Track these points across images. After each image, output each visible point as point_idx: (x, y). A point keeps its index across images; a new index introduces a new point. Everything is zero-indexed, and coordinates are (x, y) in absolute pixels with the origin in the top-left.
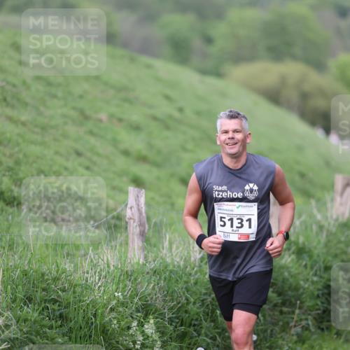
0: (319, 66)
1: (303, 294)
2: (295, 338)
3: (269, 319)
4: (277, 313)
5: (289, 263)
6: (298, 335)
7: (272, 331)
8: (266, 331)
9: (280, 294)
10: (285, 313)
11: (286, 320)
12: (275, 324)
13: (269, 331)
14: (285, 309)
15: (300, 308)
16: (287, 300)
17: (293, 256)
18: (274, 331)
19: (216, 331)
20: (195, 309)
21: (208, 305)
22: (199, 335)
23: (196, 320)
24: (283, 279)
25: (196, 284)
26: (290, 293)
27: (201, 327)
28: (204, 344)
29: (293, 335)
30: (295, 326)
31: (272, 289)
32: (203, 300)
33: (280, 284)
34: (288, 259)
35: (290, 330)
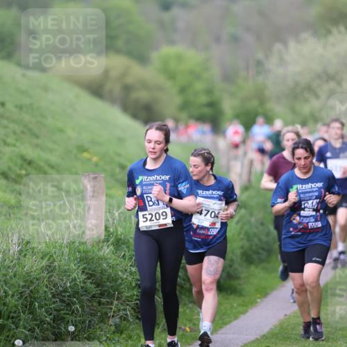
0: (142, 59)
1: (121, 284)
2: (113, 328)
3: (87, 310)
4: (95, 304)
5: (107, 254)
6: (117, 326)
7: (90, 322)
8: (84, 322)
9: (98, 285)
10: (104, 304)
11: (104, 310)
12: (93, 315)
13: (87, 322)
14: (103, 300)
15: (118, 299)
16: (105, 291)
17: (111, 247)
18: (93, 322)
19: (35, 323)
20: (14, 301)
21: (26, 297)
22: (17, 328)
23: (15, 312)
24: (102, 270)
25: (14, 276)
26: (108, 284)
27: (19, 320)
28: (23, 336)
29: (111, 325)
30: (113, 316)
31: (90, 281)
32: (22, 293)
33: (98, 275)
34: (107, 251)
35: (108, 321)
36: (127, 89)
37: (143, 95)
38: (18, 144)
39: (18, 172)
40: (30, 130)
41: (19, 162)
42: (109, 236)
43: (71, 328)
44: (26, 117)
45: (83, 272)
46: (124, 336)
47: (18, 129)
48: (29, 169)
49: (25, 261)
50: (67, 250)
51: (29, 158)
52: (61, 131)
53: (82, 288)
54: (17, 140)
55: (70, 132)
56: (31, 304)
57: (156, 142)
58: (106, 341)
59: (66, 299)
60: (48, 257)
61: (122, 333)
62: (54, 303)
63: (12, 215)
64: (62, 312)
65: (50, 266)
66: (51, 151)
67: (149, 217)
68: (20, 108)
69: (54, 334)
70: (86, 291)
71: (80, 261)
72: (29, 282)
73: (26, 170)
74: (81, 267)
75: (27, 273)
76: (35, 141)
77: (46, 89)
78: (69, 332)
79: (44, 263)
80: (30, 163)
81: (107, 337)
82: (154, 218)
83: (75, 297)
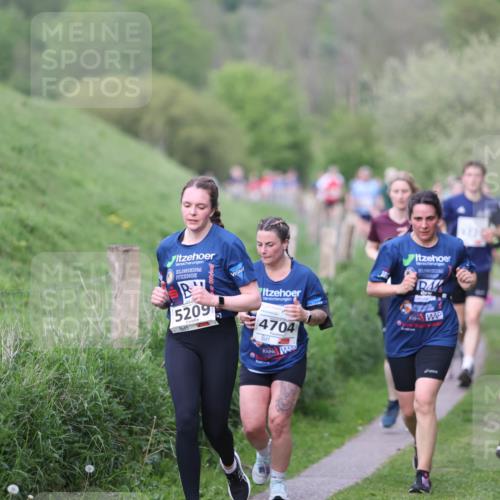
1: (162, 405)
2: (149, 468)
3: (112, 442)
4: (124, 433)
5: (143, 362)
6: (155, 465)
7: (116, 459)
8: (108, 459)
9: (128, 407)
10: (136, 434)
11: (137, 443)
12: (122, 449)
13: (112, 459)
14: (136, 428)
15: (158, 426)
16: (138, 415)
17: (149, 352)
18: (120, 459)
19: (37, 460)
20: (6, 430)
21: (25, 424)
22: (11, 467)
23: (8, 445)
24: (134, 385)
25: (8, 394)
26: (143, 404)
27: (15, 456)
28: (19, 480)
29: (147, 464)
30: (150, 451)
31: (118, 400)
32: (18, 417)
33: (129, 391)
34: (142, 357)
35: (143, 457)
36: (174, 123)
37: (196, 133)
38: (15, 203)
39: (16, 243)
40: (33, 183)
41: (17, 228)
42: (145, 335)
43: (90, 469)
44: (28, 165)
45: (108, 387)
46: (165, 479)
47: (15, 180)
48: (31, 238)
49: (23, 371)
50: (85, 355)
51: (31, 223)
52: (78, 184)
53: (106, 410)
54: (14, 197)
55: (91, 187)
56: (32, 433)
57: (197, 205)
58: (138, 486)
59: (82, 426)
60: (58, 365)
61: (162, 475)
62: (65, 432)
63: (6, 306)
64: (76, 445)
65: (59, 379)
66: (63, 213)
67: (184, 313)
68: (20, 151)
69: (64, 476)
70: (111, 415)
71: (103, 371)
72: (29, 401)
73: (27, 240)
74: (104, 381)
75: (27, 390)
76: (40, 199)
77: (56, 123)
78: (86, 473)
79: (52, 374)
80: (32, 230)
81: (142, 481)
82: (191, 314)
83: (95, 424)
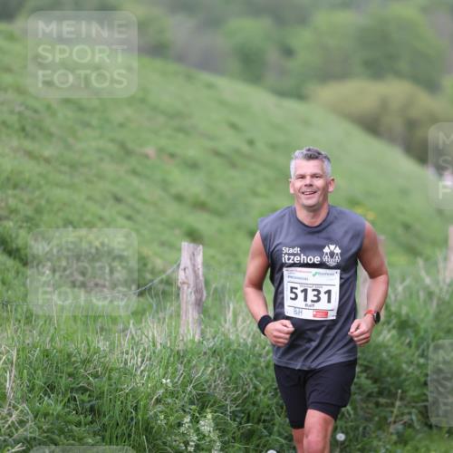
1: (405, 380)
2: (394, 438)
3: (361, 413)
4: (371, 405)
5: (389, 340)
6: (399, 435)
7: (365, 428)
8: (357, 428)
9: (375, 381)
10: (382, 405)
11: (383, 414)
12: (369, 420)
14: (382, 401)
15: (402, 399)
16: (385, 389)
17: (394, 332)
18: (368, 429)
20: (266, 400)
22: (270, 434)
23: (267, 414)
24: (380, 361)
26: (389, 379)
27: (273, 424)
28: (277, 445)
29: (392, 433)
30: (394, 422)
31: (365, 375)
33: (376, 367)
34: (388, 337)
35: (389, 427)
42: (390, 316)
43: (341, 437)
46: (409, 447)
61: (406, 444)
70: (360, 388)
78: (337, 441)
81: (387, 449)
